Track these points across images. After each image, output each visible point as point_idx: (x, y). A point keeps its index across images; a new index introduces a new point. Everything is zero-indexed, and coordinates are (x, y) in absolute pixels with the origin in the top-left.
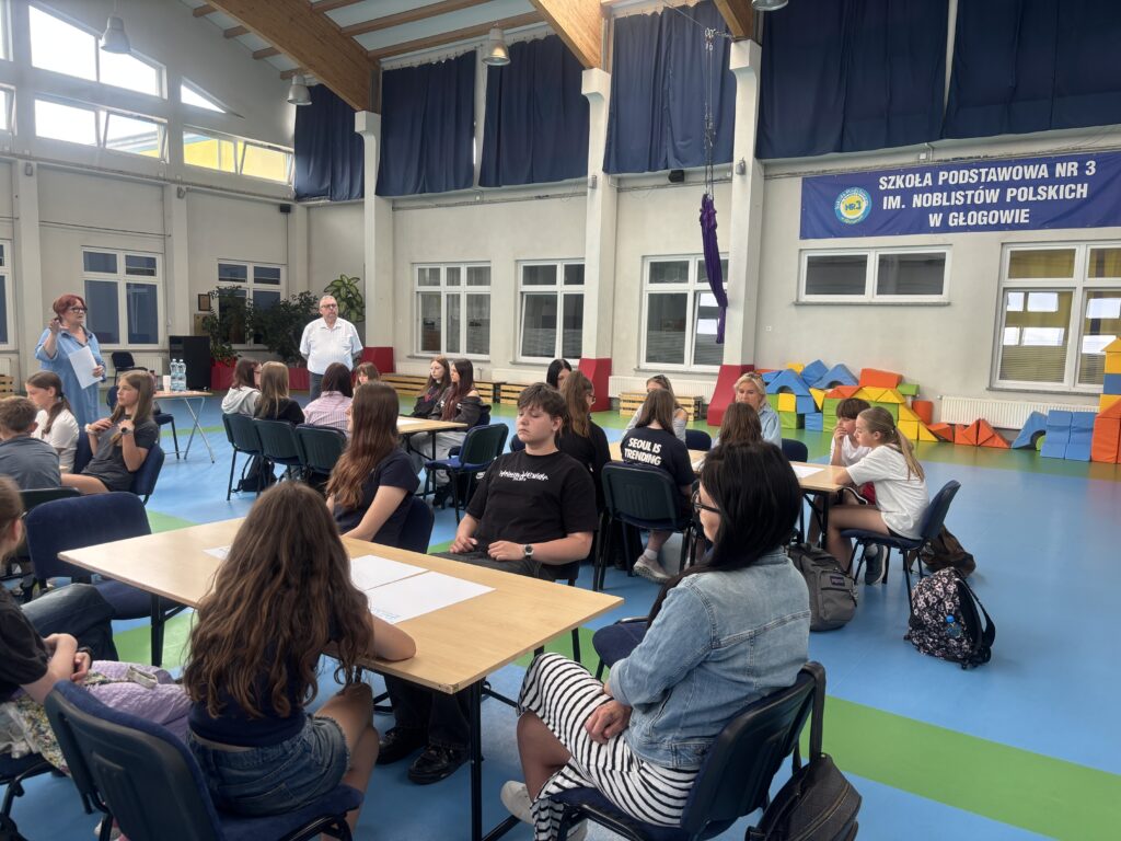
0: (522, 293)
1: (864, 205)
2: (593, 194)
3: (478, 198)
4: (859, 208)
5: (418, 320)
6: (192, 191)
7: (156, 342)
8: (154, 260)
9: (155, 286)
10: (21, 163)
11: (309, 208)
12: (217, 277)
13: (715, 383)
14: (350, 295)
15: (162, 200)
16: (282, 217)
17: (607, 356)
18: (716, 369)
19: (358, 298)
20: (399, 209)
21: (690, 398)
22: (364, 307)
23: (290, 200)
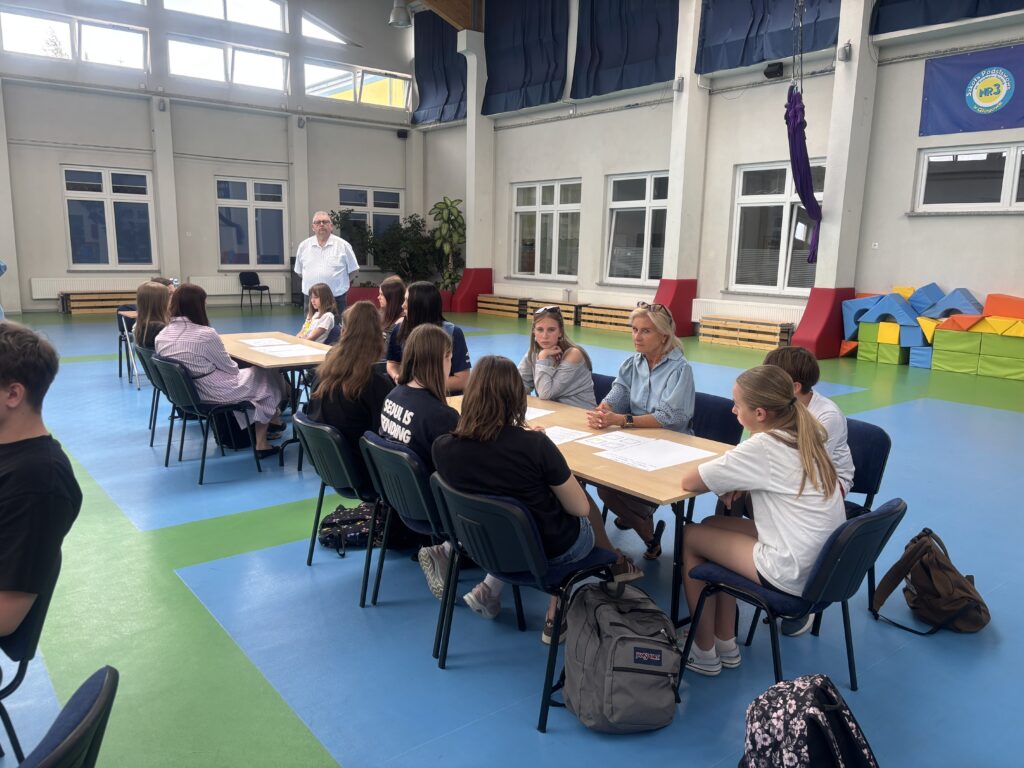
0: (612, 210)
1: (1004, 89)
2: (679, 98)
3: (571, 112)
4: (998, 92)
5: (515, 241)
6: (313, 120)
7: (283, 263)
8: (280, 186)
9: (281, 211)
10: (156, 99)
11: (425, 132)
12: (338, 201)
13: (804, 308)
14: (453, 218)
15: (287, 130)
16: (399, 142)
17: (694, 278)
18: (806, 292)
19: (459, 220)
20: (501, 128)
21: (776, 325)
22: (465, 229)
23: (407, 126)
